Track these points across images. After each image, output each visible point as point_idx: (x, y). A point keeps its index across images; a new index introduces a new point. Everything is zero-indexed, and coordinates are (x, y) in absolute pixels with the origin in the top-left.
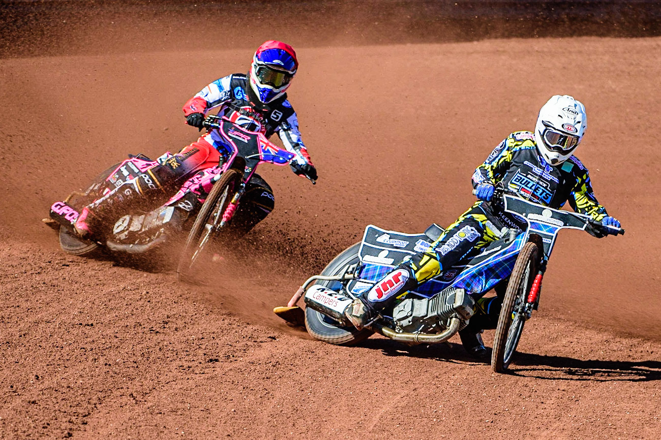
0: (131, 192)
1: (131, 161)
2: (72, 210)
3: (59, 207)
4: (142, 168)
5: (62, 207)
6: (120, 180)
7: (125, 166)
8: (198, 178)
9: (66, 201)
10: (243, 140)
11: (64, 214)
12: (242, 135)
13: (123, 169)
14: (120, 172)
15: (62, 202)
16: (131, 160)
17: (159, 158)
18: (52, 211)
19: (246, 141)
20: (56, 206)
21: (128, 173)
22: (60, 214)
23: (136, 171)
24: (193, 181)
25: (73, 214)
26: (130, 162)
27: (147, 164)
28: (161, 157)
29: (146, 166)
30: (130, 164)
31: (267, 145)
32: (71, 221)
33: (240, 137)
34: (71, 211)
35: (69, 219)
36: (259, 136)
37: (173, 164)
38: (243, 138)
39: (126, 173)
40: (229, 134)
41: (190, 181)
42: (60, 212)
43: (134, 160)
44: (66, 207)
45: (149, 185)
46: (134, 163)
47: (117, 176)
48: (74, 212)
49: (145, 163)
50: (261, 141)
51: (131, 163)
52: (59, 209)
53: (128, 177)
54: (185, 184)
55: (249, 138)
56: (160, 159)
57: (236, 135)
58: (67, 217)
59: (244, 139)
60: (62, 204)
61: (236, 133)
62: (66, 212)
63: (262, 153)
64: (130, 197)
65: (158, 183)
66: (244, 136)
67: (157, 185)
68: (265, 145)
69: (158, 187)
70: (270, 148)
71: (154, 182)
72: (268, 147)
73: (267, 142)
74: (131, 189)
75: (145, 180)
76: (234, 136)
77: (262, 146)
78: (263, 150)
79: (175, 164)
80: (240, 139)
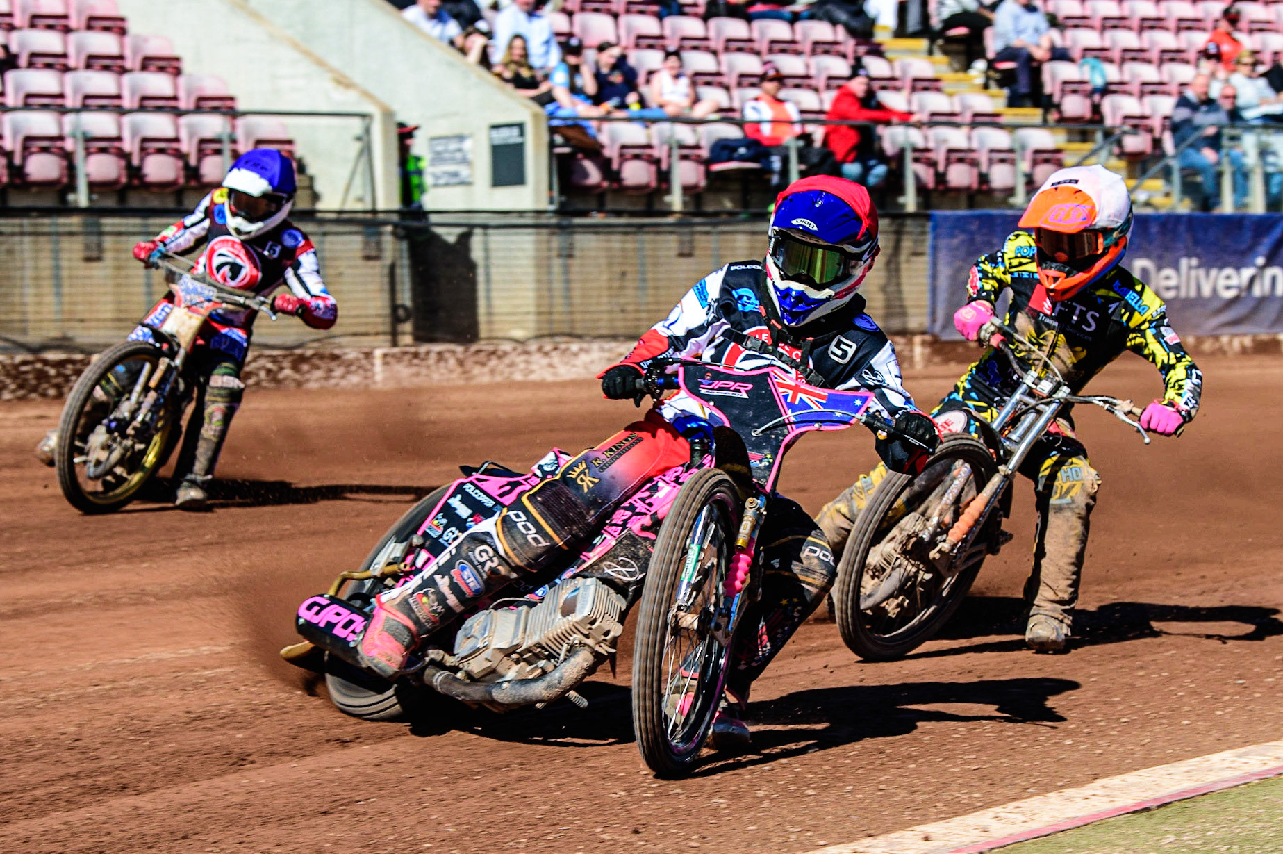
0: (491, 553)
1: (471, 483)
2: (349, 612)
3: (316, 608)
4: (501, 495)
5: (323, 607)
6: (453, 529)
7: (459, 497)
8: (643, 500)
9: (332, 592)
10: (737, 395)
11: (330, 625)
12: (732, 383)
13: (455, 502)
14: (448, 511)
15: (321, 596)
16: (471, 479)
17: (536, 466)
18: (301, 621)
19: (745, 396)
20: (309, 608)
21: (469, 512)
22: (322, 625)
23: (489, 503)
24: (632, 508)
25: (351, 622)
26: (469, 485)
27: (509, 484)
28: (542, 462)
29: (508, 488)
30: (469, 488)
32: (348, 639)
33: (728, 389)
34: (346, 615)
35: (344, 636)
36: (772, 374)
37: (582, 480)
38: (735, 390)
39: (464, 511)
40: (703, 391)
41: (625, 508)
42: (321, 620)
43: (477, 479)
44: (335, 608)
45: (529, 538)
46: (479, 484)
47: (445, 521)
48: (354, 617)
49: (505, 480)
51: (473, 488)
52: (317, 613)
53: (470, 519)
54: (614, 516)
55: (750, 386)
56: (540, 467)
57: (720, 389)
58: (339, 631)
59: (739, 391)
60: (324, 601)
61: (717, 384)
62: (334, 619)
63: (789, 412)
64: (489, 564)
65: (549, 530)
66: (736, 386)
67: (546, 536)
68: (790, 392)
69: (551, 539)
70: (804, 397)
71: (540, 529)
72: (800, 395)
73: (793, 384)
74: (489, 545)
75: (519, 525)
76: (715, 393)
77: (786, 397)
78: (791, 406)
79: (587, 479)
80: (730, 394)
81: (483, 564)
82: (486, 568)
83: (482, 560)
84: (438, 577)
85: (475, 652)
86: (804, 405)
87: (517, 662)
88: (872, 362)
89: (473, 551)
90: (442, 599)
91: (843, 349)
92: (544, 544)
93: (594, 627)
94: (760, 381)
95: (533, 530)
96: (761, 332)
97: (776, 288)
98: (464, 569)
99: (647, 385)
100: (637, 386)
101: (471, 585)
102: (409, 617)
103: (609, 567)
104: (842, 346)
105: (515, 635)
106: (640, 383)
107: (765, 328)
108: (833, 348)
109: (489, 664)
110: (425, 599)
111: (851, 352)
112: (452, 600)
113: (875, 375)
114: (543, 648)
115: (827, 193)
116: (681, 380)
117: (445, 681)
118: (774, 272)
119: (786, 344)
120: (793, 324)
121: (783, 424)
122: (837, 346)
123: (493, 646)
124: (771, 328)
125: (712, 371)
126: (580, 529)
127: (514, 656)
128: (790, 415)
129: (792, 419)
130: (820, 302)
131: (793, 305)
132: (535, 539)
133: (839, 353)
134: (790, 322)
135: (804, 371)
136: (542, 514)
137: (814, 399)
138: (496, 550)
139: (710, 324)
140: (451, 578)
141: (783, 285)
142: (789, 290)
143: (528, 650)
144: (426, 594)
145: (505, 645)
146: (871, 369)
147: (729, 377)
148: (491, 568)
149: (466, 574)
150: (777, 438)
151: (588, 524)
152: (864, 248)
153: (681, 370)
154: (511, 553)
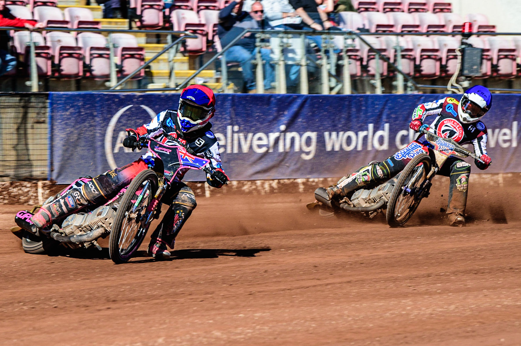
0: (79, 194)
10: (166, 153)
19: (168, 153)
31: (185, 154)
36: (177, 148)
37: (112, 174)
38: (166, 151)
40: (155, 150)
44: (28, 214)
45: (92, 190)
50: (180, 152)
52: (22, 215)
55: (171, 151)
57: (161, 150)
61: (160, 148)
63: (182, 161)
64: (77, 197)
65: (99, 188)
66: (166, 150)
67: (98, 190)
68: (183, 155)
69: (99, 192)
70: (188, 157)
71: (96, 188)
72: (186, 156)
73: (184, 152)
74: (79, 192)
75: (89, 186)
76: (159, 151)
77: (181, 156)
78: (183, 159)
79: (114, 174)
80: (164, 152)
81: (75, 197)
82: (76, 198)
83: (75, 196)
84: (61, 200)
85: (68, 226)
86: (187, 160)
87: (81, 231)
88: (210, 149)
89: (73, 193)
90: (61, 207)
91: (200, 142)
92: (97, 193)
93: (106, 221)
94: (174, 150)
95: (94, 187)
96: (174, 134)
97: (180, 120)
98: (69, 197)
99: (137, 145)
100: (134, 144)
101: (71, 203)
102: (49, 211)
103: (116, 204)
104: (200, 141)
105: (82, 222)
106: (135, 144)
107: (175, 133)
108: (197, 141)
109: (72, 230)
110: (55, 206)
111: (202, 143)
112: (64, 208)
113: (211, 153)
114: (90, 227)
115: (199, 90)
116: (149, 145)
117: (57, 236)
118: (180, 115)
119: (181, 138)
120: (185, 132)
121: (179, 164)
122: (198, 141)
123: (74, 225)
124: (177, 133)
125: (159, 144)
126: (109, 190)
127: (80, 229)
128: (182, 162)
129: (182, 163)
130: (194, 125)
131: (186, 125)
132: (94, 191)
133: (199, 143)
134: (184, 131)
135: (186, 148)
136: (97, 183)
137: (191, 159)
138: (80, 193)
139: (158, 128)
140: (65, 200)
141: (182, 119)
142: (184, 120)
143: (85, 227)
144: (56, 204)
145: (78, 225)
146: (210, 151)
147: (164, 147)
148: (78, 199)
149: (70, 199)
150: (176, 168)
151: (112, 189)
152: (210, 108)
153: (150, 142)
154: (85, 194)
